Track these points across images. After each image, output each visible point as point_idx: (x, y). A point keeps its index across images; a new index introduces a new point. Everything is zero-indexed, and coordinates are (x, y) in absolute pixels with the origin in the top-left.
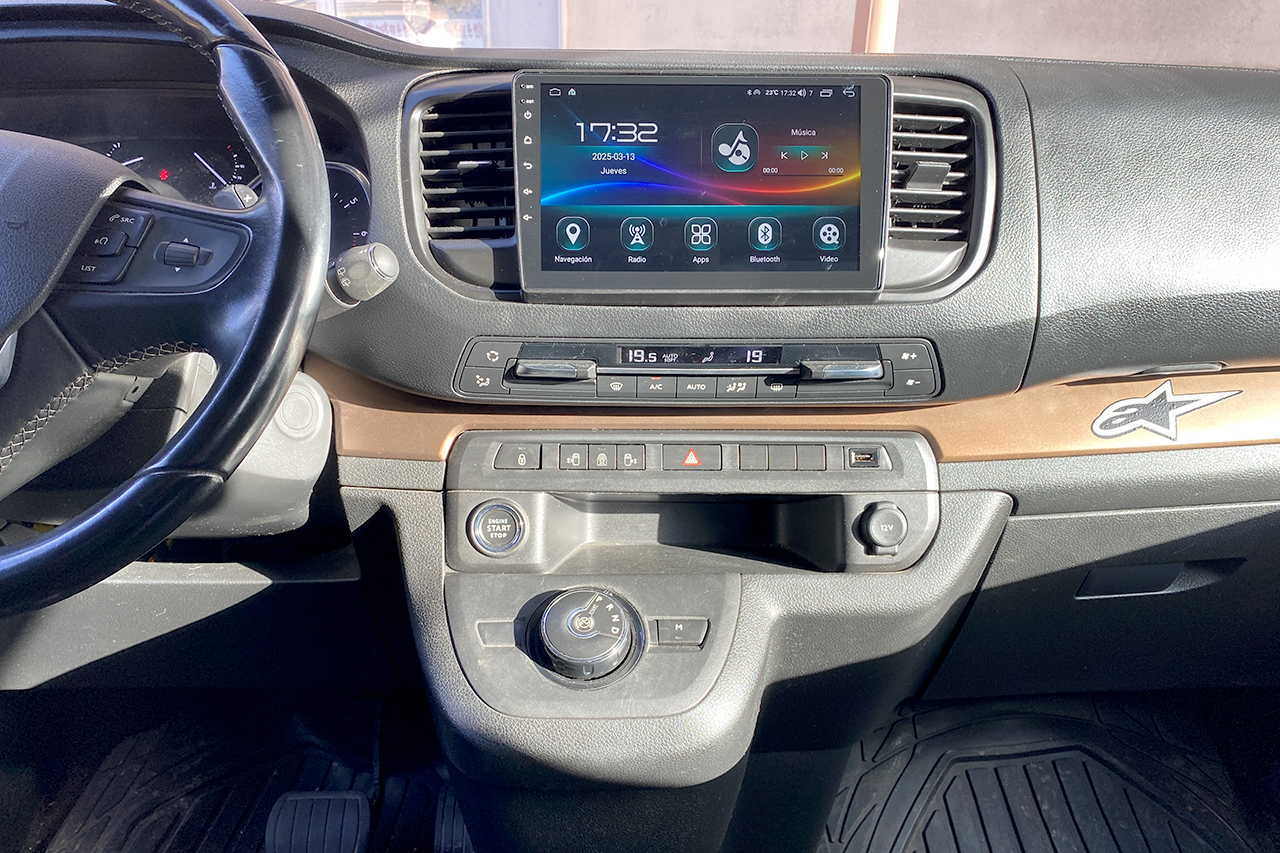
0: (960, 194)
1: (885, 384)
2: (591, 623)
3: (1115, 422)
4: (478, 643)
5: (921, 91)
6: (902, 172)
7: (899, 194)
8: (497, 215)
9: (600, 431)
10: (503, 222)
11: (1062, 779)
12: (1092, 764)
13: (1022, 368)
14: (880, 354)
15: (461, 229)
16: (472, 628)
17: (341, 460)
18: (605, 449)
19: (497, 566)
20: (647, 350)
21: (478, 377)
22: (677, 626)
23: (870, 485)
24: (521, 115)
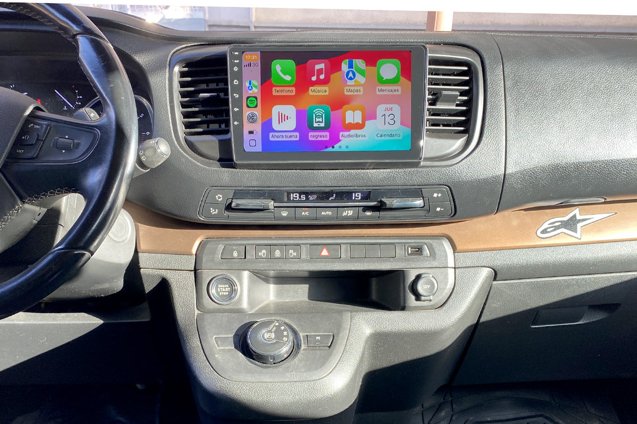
0: (464, 108)
1: (425, 210)
2: (273, 335)
3: (548, 230)
4: (215, 347)
5: (444, 53)
6: (434, 97)
7: (432, 109)
8: (220, 122)
9: (276, 238)
10: (223, 126)
13: (497, 201)
14: (422, 194)
15: (201, 130)
16: (212, 340)
17: (140, 255)
19: (224, 309)
20: (301, 193)
21: (211, 209)
22: (317, 337)
23: (418, 265)
24: (232, 68)
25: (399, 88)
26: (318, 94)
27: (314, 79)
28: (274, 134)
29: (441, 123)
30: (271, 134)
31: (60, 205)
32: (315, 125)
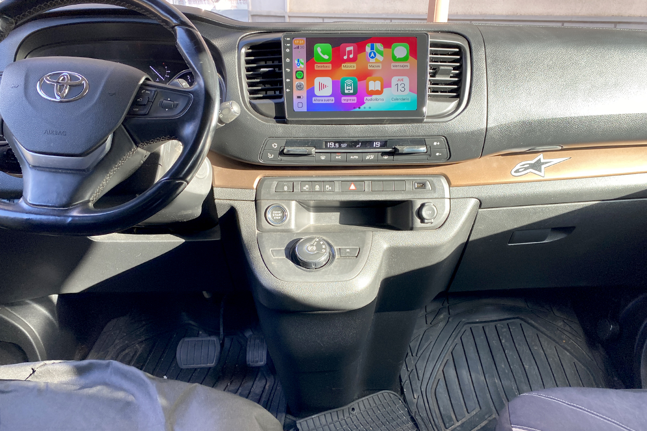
0: (457, 79)
1: (428, 155)
2: (315, 248)
3: (520, 170)
4: (272, 257)
5: (441, 38)
6: (434, 71)
7: (433, 80)
8: (275, 90)
9: (316, 176)
10: (278, 93)
11: (511, 330)
12: (524, 324)
13: (481, 148)
14: (425, 143)
15: (262, 96)
16: (269, 252)
17: (215, 189)
18: (318, 183)
19: (277, 229)
20: (335, 142)
21: (269, 154)
22: (347, 250)
23: (422, 196)
24: (285, 50)
25: (408, 64)
26: (348, 69)
27: (345, 57)
28: (315, 98)
29: (439, 90)
30: (314, 98)
31: (160, 150)
32: (346, 92)
